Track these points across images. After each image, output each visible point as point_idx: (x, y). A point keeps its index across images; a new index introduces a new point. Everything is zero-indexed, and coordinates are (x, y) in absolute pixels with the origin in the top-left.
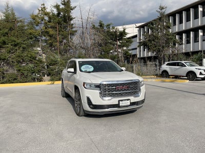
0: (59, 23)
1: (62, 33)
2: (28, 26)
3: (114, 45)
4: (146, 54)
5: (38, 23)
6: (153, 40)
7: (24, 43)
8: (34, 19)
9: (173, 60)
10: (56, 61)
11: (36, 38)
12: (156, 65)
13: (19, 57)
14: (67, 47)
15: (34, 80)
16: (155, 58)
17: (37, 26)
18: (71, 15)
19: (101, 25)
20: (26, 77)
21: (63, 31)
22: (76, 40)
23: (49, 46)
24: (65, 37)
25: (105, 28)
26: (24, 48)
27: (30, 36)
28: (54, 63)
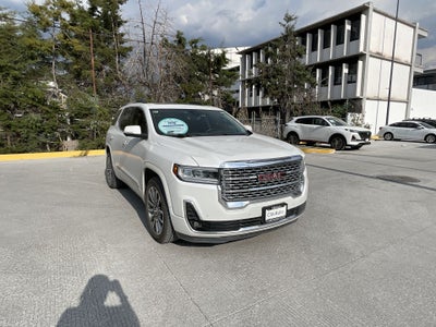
0: (94, 29)
1: (101, 50)
2: (23, 29)
3: (204, 82)
4: (261, 101)
5: (47, 23)
6: (274, 77)
7: (17, 67)
8: (37, 15)
9: (303, 114)
10: (89, 109)
11: (43, 56)
12: (276, 122)
13: (6, 97)
14: (112, 80)
15: (42, 148)
16: (275, 109)
17: (45, 30)
18: (119, 13)
19: (180, 40)
20: (25, 141)
21: (102, 48)
22: (130, 66)
23: (72, 76)
24: (108, 60)
25: (188, 47)
26: (16, 78)
27: (28, 53)
28: (86, 113)
